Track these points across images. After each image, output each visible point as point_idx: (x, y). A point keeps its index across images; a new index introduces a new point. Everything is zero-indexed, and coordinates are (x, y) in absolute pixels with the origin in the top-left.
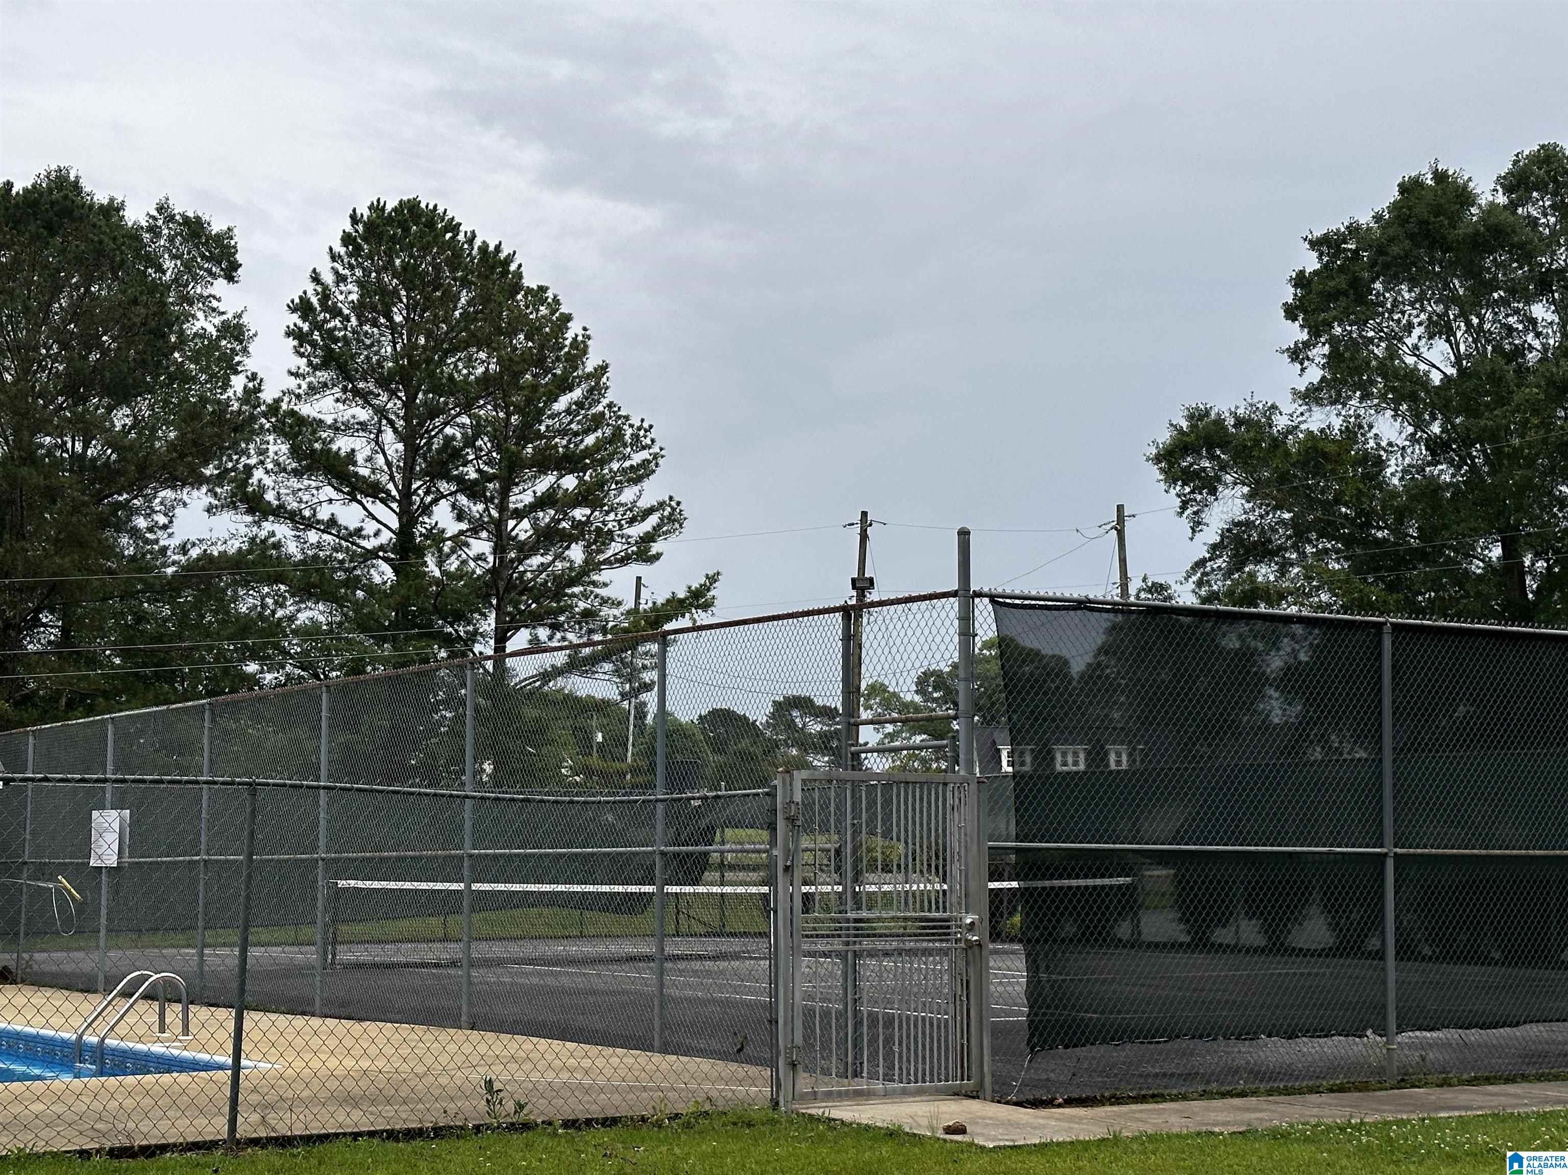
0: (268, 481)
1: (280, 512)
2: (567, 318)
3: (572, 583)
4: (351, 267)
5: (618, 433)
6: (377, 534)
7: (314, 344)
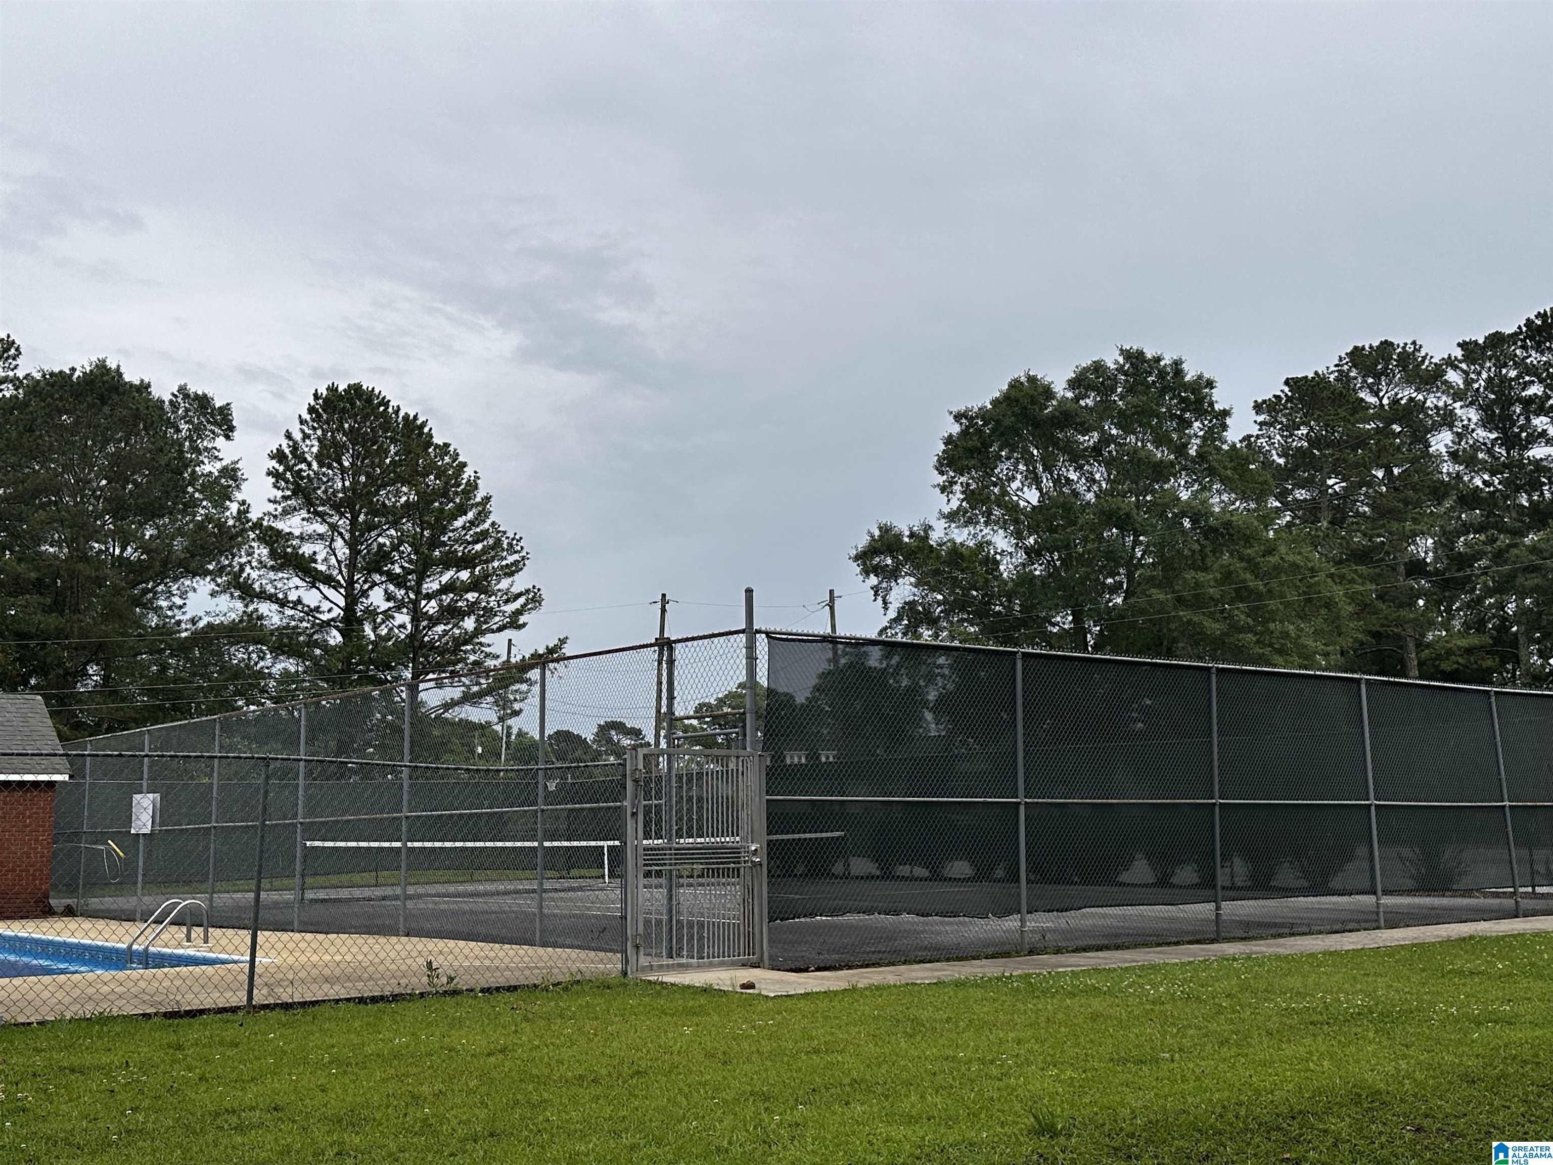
0: (254, 575)
1: (263, 596)
2: (464, 465)
3: (466, 643)
4: (314, 429)
5: (498, 542)
6: (330, 610)
7: (287, 481)
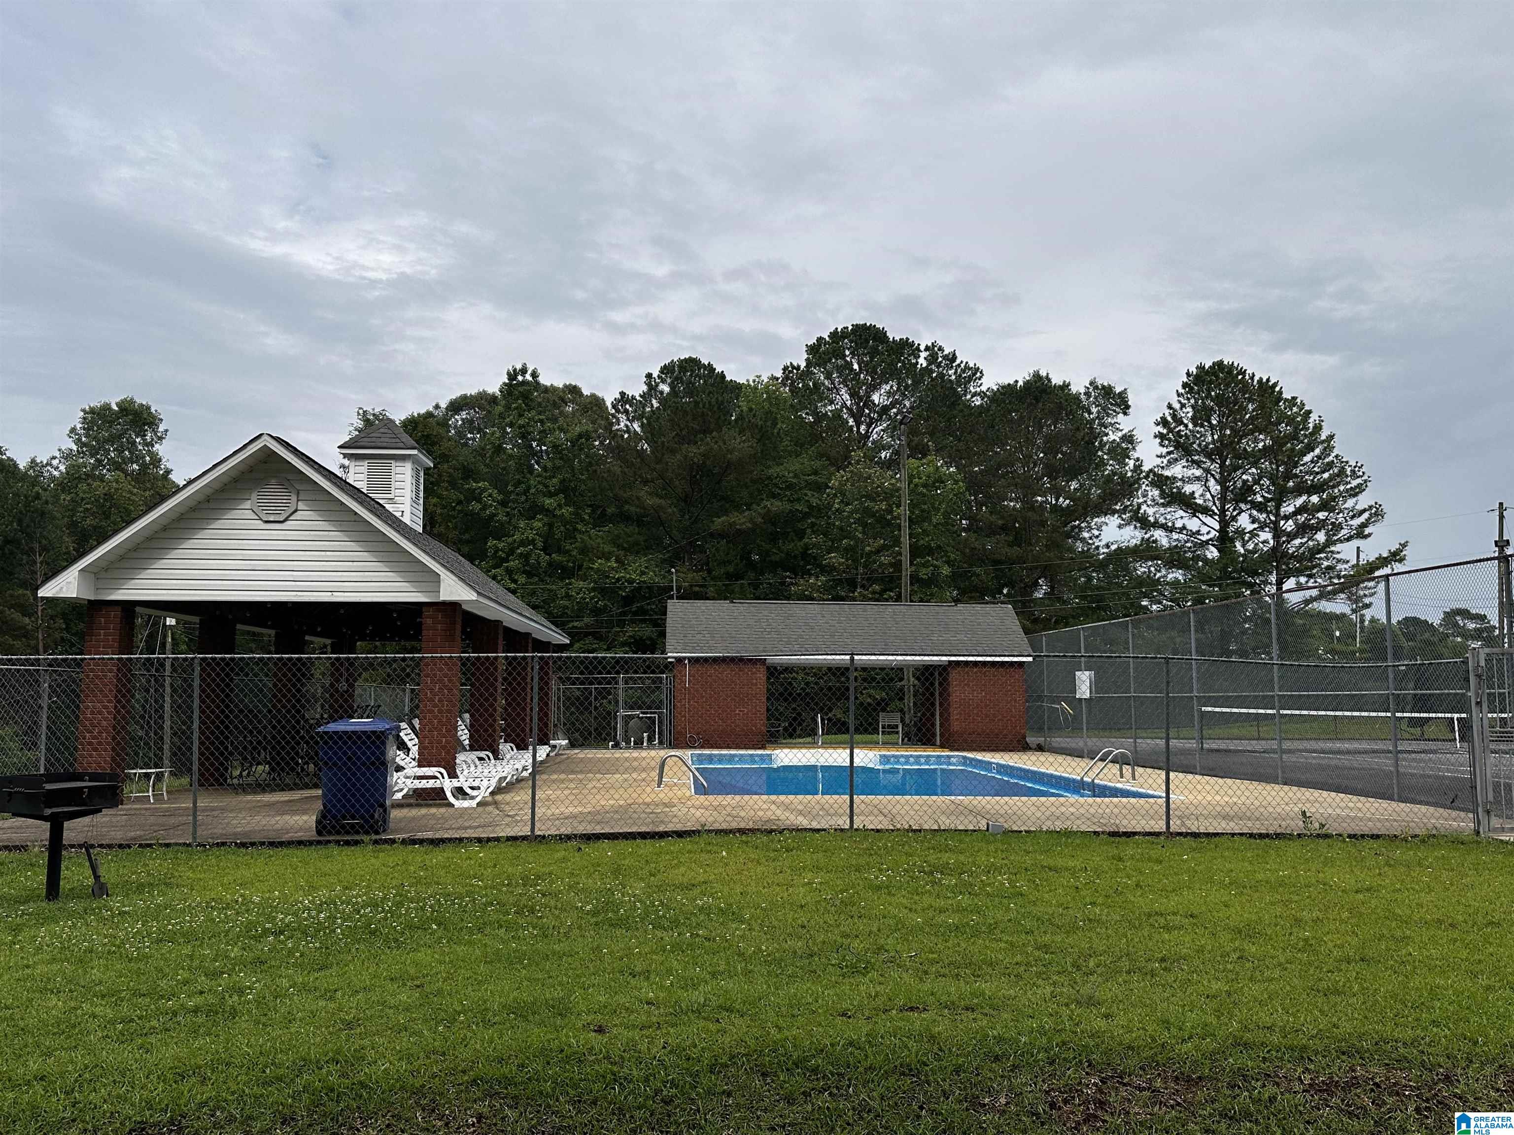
1: (1156, 525)
2: (1309, 412)
3: (1319, 552)
6: (1208, 533)
7: (1169, 440)
